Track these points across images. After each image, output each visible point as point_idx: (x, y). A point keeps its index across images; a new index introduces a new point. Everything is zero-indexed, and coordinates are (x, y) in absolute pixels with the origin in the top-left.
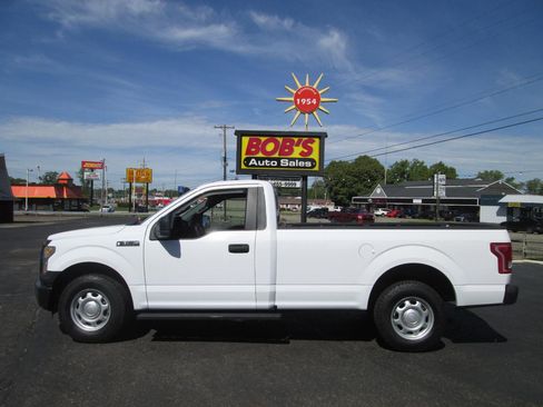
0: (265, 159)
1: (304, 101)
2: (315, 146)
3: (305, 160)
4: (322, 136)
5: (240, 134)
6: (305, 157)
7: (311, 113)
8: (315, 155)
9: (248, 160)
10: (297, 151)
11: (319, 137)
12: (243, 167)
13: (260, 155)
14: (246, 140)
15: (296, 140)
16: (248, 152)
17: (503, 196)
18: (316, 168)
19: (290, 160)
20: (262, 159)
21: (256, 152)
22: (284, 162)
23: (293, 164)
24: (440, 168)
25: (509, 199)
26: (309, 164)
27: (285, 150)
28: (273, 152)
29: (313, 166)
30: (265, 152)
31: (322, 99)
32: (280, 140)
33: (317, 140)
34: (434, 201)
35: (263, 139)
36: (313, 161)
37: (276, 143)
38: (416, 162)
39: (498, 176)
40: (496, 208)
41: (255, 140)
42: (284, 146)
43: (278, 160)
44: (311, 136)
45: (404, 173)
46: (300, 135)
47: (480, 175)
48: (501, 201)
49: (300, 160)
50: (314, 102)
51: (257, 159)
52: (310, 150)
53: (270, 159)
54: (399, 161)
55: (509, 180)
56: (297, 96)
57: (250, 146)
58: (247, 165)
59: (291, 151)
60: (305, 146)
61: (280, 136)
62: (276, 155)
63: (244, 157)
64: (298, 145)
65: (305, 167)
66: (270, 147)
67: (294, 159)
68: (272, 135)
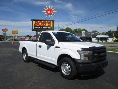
0: (39, 27)
1: (48, 12)
2: (52, 23)
3: (49, 27)
4: (53, 21)
5: (33, 20)
6: (49, 26)
7: (50, 15)
8: (52, 26)
9: (35, 27)
10: (47, 25)
11: (52, 21)
12: (34, 29)
13: (38, 26)
14: (34, 22)
15: (47, 22)
16: (35, 25)
17: (97, 36)
18: (52, 29)
19: (45, 27)
20: (38, 27)
21: (37, 25)
22: (44, 28)
23: (46, 28)
24: (84, 30)
25: (98, 36)
26: (50, 28)
27: (44, 24)
28: (41, 25)
29: (51, 28)
30: (39, 25)
31: (53, 12)
32: (43, 22)
33: (52, 22)
34: (82, 37)
35: (39, 22)
36: (51, 27)
37: (42, 23)
38: (79, 29)
39: (96, 31)
40: (96, 38)
41: (37, 22)
42: (44, 23)
43: (42, 27)
44: (50, 21)
45: (76, 31)
46: (48, 21)
47: (92, 31)
48: (96, 37)
49: (48, 27)
50: (51, 12)
51: (37, 27)
52: (50, 24)
53: (41, 27)
54: (75, 29)
55: (98, 32)
56: (47, 11)
57: (35, 23)
58: (35, 28)
59: (46, 25)
60: (49, 23)
61: (43, 21)
62: (42, 26)
63: (34, 26)
64: (47, 23)
65: (49, 29)
66: (40, 24)
67: (46, 27)
68: (41, 21)
